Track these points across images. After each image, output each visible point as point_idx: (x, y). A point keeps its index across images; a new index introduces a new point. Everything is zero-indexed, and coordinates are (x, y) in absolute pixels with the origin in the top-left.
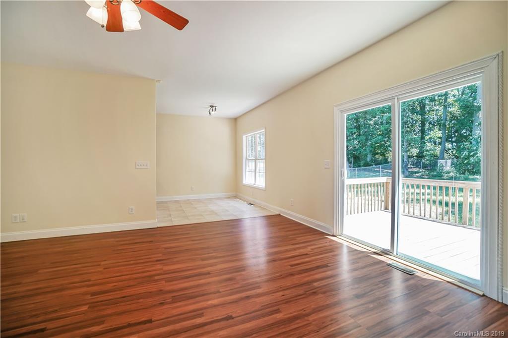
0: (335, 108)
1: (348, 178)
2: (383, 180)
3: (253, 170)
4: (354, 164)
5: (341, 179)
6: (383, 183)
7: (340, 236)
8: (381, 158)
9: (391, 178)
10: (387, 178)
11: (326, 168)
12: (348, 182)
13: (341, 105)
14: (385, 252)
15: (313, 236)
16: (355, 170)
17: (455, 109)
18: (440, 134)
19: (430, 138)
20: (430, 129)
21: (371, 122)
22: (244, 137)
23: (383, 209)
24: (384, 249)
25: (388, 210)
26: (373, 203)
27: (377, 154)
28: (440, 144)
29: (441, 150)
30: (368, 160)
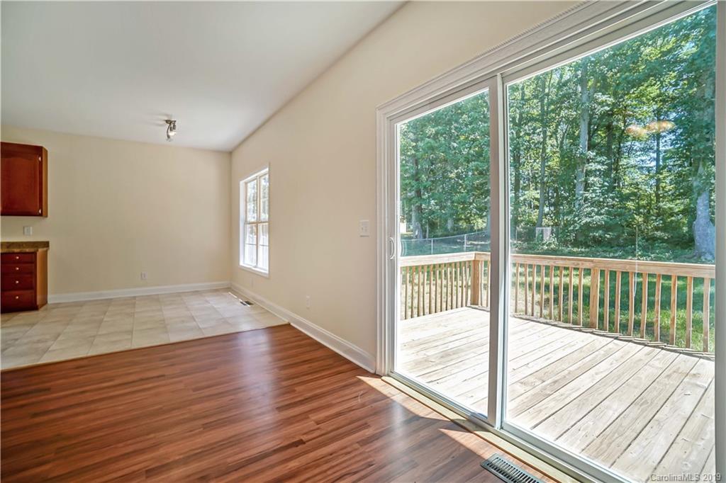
0: (378, 112)
1: (401, 256)
2: (468, 256)
3: (255, 243)
4: (429, 233)
5: (389, 257)
6: (469, 262)
7: (389, 376)
8: (465, 225)
9: (490, 253)
10: (475, 254)
11: (362, 236)
12: (403, 261)
13: (388, 105)
14: (474, 424)
15: (334, 379)
16: (431, 241)
17: (554, 163)
18: (536, 194)
19: (525, 200)
20: (524, 188)
21: (452, 175)
22: (242, 183)
23: (469, 304)
24: (474, 414)
25: (477, 304)
26: (454, 292)
27: (461, 219)
28: (537, 207)
29: (539, 215)
30: (449, 228)
